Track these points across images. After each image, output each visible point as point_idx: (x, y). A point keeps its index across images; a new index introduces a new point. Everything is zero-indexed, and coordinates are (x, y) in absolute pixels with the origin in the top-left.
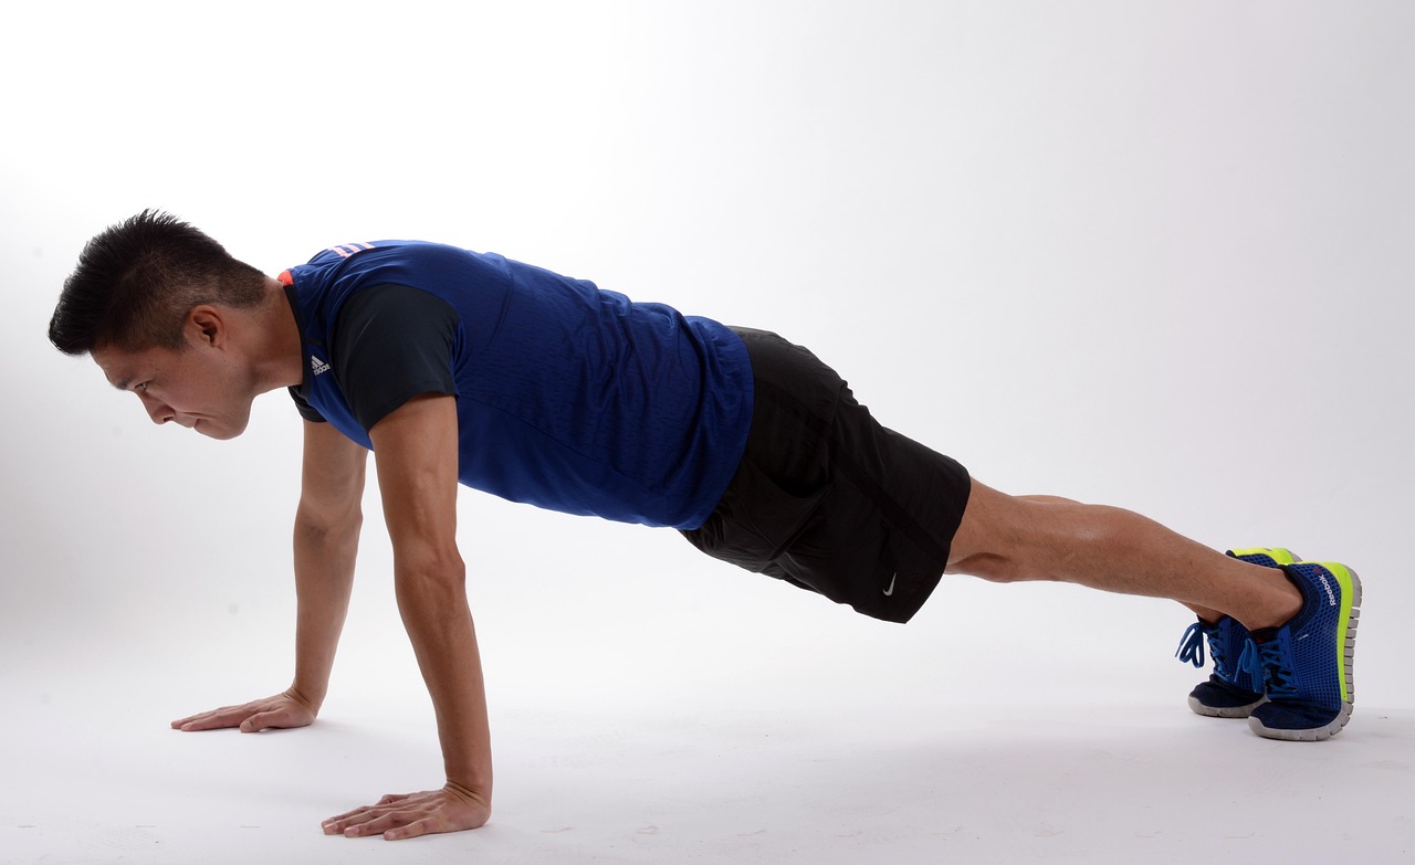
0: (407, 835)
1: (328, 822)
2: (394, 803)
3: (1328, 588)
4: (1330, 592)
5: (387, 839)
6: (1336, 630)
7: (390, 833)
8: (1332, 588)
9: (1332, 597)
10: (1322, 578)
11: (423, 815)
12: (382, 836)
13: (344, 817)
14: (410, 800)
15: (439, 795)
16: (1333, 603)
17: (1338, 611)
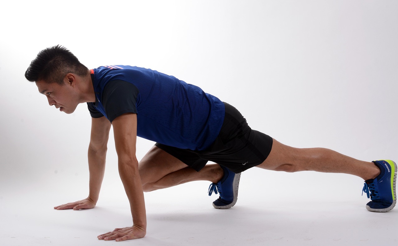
0: (122, 240)
1: (99, 236)
2: (118, 231)
3: (387, 167)
4: (388, 168)
5: (116, 241)
6: (390, 179)
7: (117, 239)
8: (388, 167)
9: (389, 170)
10: (385, 164)
11: (127, 234)
12: (115, 240)
13: (104, 235)
14: (123, 230)
15: (131, 228)
16: (389, 171)
17: (391, 173)
